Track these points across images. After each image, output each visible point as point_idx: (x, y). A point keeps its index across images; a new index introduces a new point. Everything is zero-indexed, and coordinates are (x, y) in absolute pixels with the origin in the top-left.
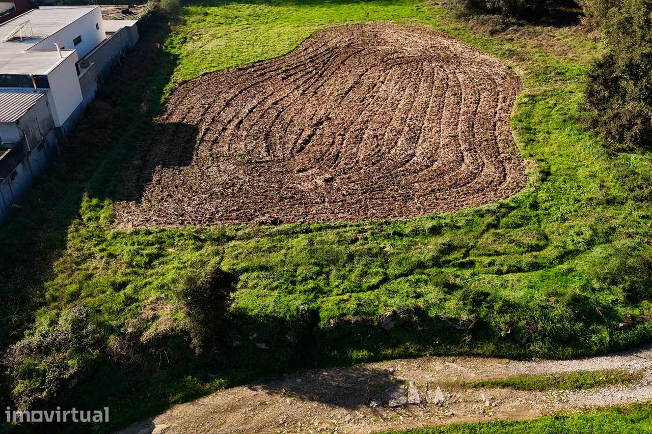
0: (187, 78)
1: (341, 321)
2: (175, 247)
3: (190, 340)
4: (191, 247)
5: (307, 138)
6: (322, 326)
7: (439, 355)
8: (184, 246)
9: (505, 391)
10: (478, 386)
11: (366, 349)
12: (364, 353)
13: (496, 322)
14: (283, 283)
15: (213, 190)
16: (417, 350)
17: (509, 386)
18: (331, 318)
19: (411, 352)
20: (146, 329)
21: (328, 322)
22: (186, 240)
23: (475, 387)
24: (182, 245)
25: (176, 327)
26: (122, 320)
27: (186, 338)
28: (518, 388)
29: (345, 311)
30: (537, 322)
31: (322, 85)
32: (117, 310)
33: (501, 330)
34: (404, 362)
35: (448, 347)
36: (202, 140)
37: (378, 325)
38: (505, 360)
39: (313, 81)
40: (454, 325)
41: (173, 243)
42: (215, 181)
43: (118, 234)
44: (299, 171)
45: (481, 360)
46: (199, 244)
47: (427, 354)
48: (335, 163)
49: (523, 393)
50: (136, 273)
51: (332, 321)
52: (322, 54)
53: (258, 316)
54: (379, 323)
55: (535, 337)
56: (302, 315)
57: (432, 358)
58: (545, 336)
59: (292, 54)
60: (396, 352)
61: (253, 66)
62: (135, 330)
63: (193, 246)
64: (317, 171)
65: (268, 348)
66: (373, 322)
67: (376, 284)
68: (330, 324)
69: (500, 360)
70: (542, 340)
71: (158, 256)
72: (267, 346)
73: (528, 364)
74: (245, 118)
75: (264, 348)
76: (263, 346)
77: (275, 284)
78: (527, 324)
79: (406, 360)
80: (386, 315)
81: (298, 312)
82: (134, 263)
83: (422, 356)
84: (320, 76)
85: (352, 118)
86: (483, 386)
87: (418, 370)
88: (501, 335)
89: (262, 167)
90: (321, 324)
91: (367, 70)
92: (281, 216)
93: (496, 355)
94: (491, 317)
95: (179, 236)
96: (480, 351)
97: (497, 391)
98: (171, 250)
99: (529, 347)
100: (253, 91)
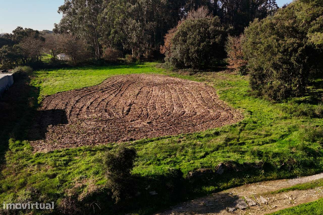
0: (49, 94)
1: (195, 172)
2: (78, 156)
3: (112, 193)
4: (89, 154)
5: (128, 110)
6: (185, 177)
7: (251, 183)
8: (84, 155)
9: (295, 192)
10: (280, 192)
11: (213, 186)
12: (211, 188)
13: (273, 162)
14: (153, 161)
15: (88, 132)
16: (240, 182)
17: (296, 189)
18: (189, 171)
19: (237, 184)
20: (80, 193)
21: (189, 173)
22: (84, 152)
23: (279, 193)
24: (82, 155)
25: (100, 188)
26: (63, 190)
27: (109, 194)
28: (300, 190)
29: (196, 167)
30: (293, 159)
31: (123, 93)
32: (58, 186)
33: (277, 166)
34: (234, 189)
35: (255, 178)
36: (70, 115)
37: (215, 172)
38: (285, 180)
39: (117, 92)
40: (254, 167)
41: (77, 154)
42: (87, 129)
43: (39, 154)
44: (131, 121)
45: (273, 181)
46: (92, 153)
47: (245, 183)
48: (148, 117)
49: (303, 191)
50: (60, 169)
51: (191, 173)
52: (117, 84)
53: (147, 176)
54: (216, 171)
55: (295, 166)
56: (173, 172)
57: (248, 185)
58: (299, 165)
59: (101, 84)
60: (229, 184)
61: (83, 89)
62: (74, 194)
63: (90, 154)
64: (141, 121)
65: (157, 194)
66: (212, 171)
67: (203, 155)
68: (190, 175)
69: (282, 180)
70: (298, 167)
71: (70, 160)
72: (156, 193)
73: (297, 180)
74: (90, 106)
75: (155, 194)
76: (154, 193)
77: (149, 162)
78: (289, 160)
79: (235, 188)
80: (219, 166)
81: (170, 171)
82: (57, 165)
83: (243, 185)
84: (120, 90)
85: (146, 102)
86: (283, 191)
87: (245, 191)
88: (278, 168)
89: (111, 121)
90: (185, 176)
91: (142, 88)
92: (133, 137)
93: (279, 178)
94: (270, 160)
95: (79, 151)
96: (271, 177)
97: (291, 192)
98: (76, 158)
99: (293, 172)
100: (88, 97)
